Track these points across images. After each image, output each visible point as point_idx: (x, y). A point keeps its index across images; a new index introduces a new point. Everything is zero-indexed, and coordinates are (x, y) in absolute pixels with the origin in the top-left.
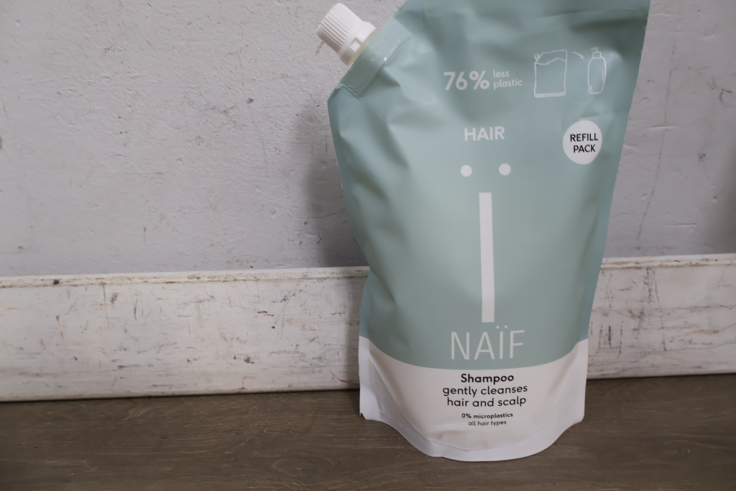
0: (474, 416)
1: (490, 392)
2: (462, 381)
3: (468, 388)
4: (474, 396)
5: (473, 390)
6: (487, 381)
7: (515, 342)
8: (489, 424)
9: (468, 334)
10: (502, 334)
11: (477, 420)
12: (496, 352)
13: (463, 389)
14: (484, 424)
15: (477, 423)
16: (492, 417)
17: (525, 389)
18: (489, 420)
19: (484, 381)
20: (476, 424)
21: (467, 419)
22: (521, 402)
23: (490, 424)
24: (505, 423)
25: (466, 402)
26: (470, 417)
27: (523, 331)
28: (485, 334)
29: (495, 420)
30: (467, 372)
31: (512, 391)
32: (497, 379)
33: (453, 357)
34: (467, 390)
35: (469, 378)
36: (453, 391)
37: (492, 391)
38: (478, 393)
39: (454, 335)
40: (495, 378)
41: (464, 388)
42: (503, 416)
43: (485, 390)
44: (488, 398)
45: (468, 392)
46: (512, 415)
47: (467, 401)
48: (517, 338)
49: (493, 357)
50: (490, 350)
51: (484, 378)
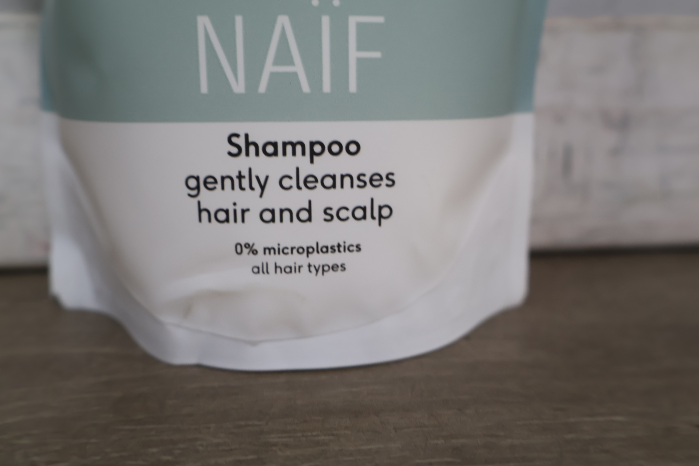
0: (265, 249)
1: (302, 184)
2: (230, 154)
3: (245, 173)
4: (261, 196)
5: (258, 178)
6: (294, 153)
7: (359, 48)
8: (302, 269)
9: (239, 20)
10: (326, 20)
11: (272, 259)
12: (314, 74)
13: (234, 175)
14: (290, 270)
15: (271, 268)
16: (308, 251)
17: (391, 180)
18: (302, 260)
19: (284, 154)
20: (269, 271)
21: (247, 258)
22: (381, 216)
23: (305, 269)
24: (344, 268)
25: (243, 212)
26: (255, 252)
27: (380, 19)
28: (283, 21)
29: (317, 259)
30: (241, 128)
31: (356, 182)
32: (317, 149)
33: (204, 88)
34: (244, 177)
35: (248, 144)
36: (210, 182)
37: (306, 182)
38: (273, 186)
39: (204, 22)
40: (312, 144)
41: (237, 174)
42: (336, 249)
43: (290, 178)
44: (296, 199)
45: (245, 183)
46: (359, 247)
47: (245, 208)
48: (366, 37)
49: (306, 88)
50: (299, 68)
51: (285, 144)
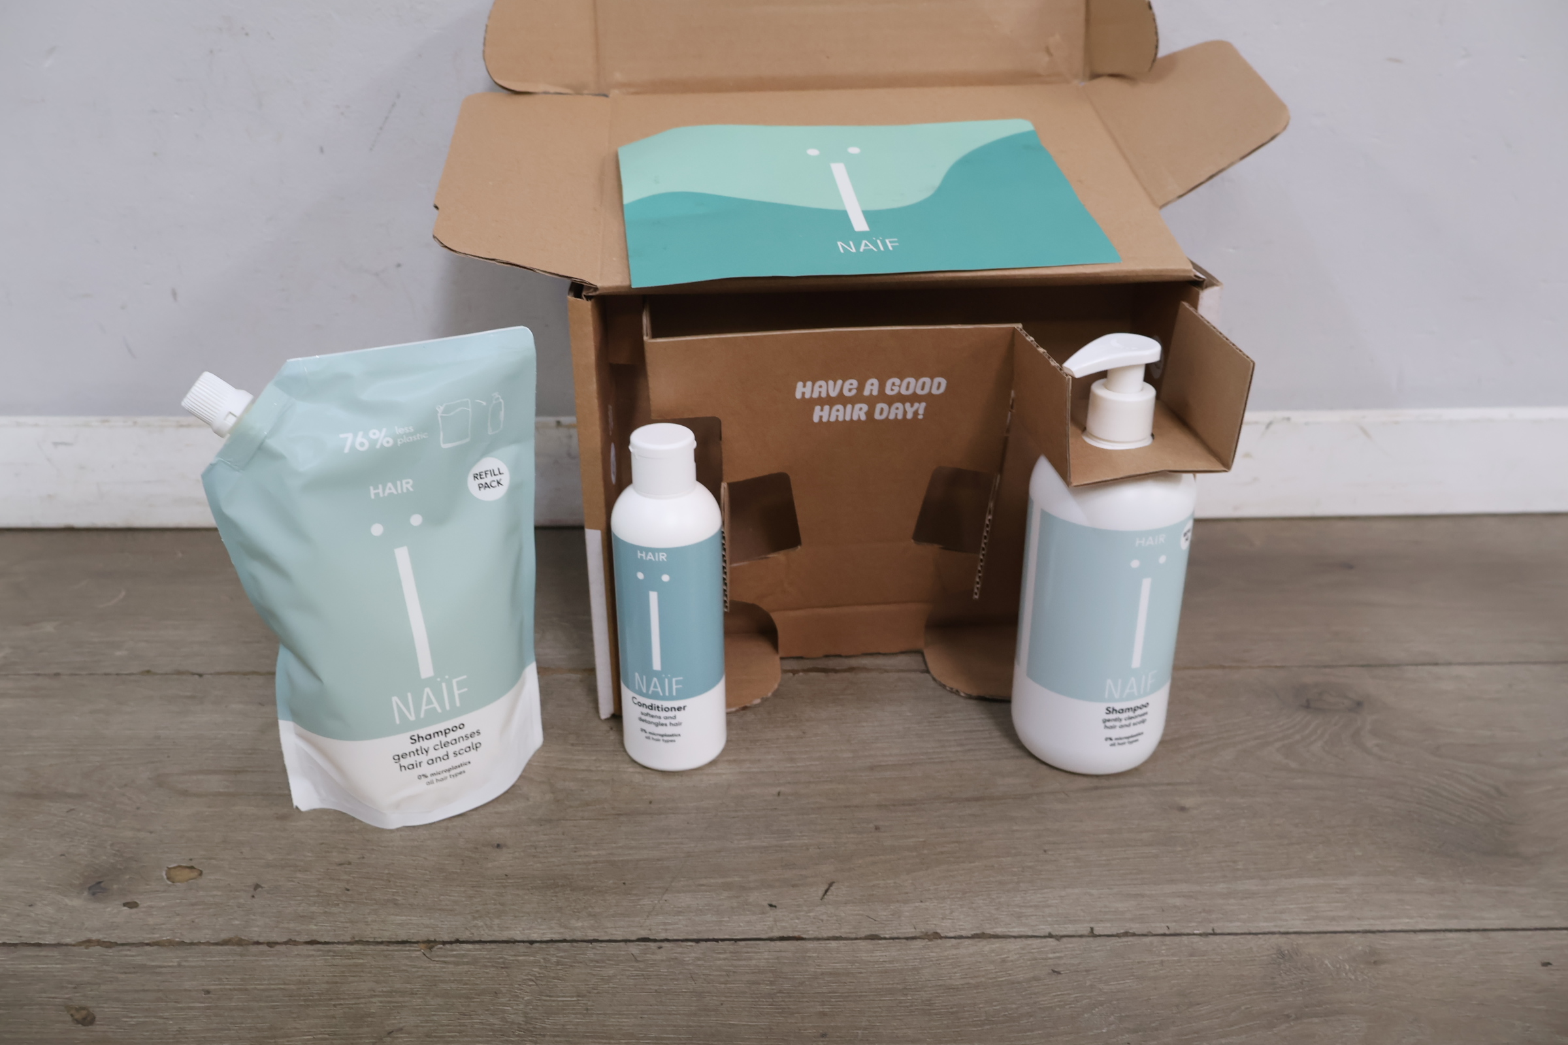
0: (431, 775)
1: (443, 746)
3: (419, 748)
4: (427, 755)
5: (424, 749)
6: (438, 736)
7: (459, 689)
8: (447, 778)
9: (409, 695)
10: (444, 685)
11: (434, 778)
12: (442, 705)
14: (442, 780)
15: (435, 781)
16: (449, 770)
17: (479, 733)
18: (447, 774)
20: (434, 783)
21: (424, 780)
22: (477, 747)
23: (449, 778)
24: (464, 772)
26: (426, 777)
27: (465, 677)
28: (427, 690)
29: (453, 772)
30: (415, 733)
31: (465, 738)
32: (447, 731)
33: (398, 722)
34: (419, 750)
35: (419, 737)
36: (404, 756)
38: (431, 751)
39: (395, 699)
40: (445, 730)
41: (416, 750)
42: (460, 766)
43: (438, 745)
44: (441, 752)
45: (419, 752)
46: (469, 763)
47: (420, 761)
48: (460, 685)
49: (439, 710)
50: (436, 705)
51: (434, 734)
